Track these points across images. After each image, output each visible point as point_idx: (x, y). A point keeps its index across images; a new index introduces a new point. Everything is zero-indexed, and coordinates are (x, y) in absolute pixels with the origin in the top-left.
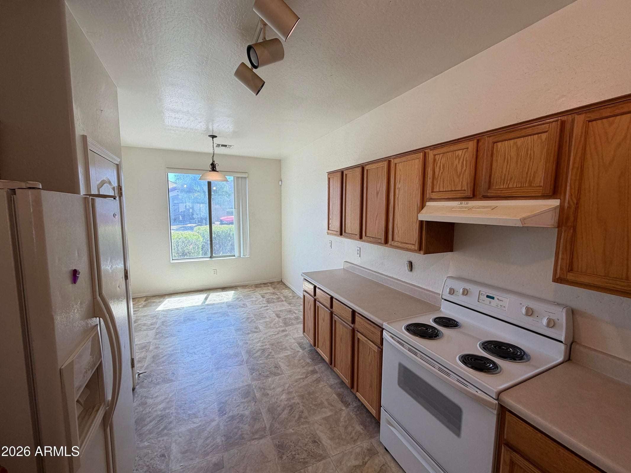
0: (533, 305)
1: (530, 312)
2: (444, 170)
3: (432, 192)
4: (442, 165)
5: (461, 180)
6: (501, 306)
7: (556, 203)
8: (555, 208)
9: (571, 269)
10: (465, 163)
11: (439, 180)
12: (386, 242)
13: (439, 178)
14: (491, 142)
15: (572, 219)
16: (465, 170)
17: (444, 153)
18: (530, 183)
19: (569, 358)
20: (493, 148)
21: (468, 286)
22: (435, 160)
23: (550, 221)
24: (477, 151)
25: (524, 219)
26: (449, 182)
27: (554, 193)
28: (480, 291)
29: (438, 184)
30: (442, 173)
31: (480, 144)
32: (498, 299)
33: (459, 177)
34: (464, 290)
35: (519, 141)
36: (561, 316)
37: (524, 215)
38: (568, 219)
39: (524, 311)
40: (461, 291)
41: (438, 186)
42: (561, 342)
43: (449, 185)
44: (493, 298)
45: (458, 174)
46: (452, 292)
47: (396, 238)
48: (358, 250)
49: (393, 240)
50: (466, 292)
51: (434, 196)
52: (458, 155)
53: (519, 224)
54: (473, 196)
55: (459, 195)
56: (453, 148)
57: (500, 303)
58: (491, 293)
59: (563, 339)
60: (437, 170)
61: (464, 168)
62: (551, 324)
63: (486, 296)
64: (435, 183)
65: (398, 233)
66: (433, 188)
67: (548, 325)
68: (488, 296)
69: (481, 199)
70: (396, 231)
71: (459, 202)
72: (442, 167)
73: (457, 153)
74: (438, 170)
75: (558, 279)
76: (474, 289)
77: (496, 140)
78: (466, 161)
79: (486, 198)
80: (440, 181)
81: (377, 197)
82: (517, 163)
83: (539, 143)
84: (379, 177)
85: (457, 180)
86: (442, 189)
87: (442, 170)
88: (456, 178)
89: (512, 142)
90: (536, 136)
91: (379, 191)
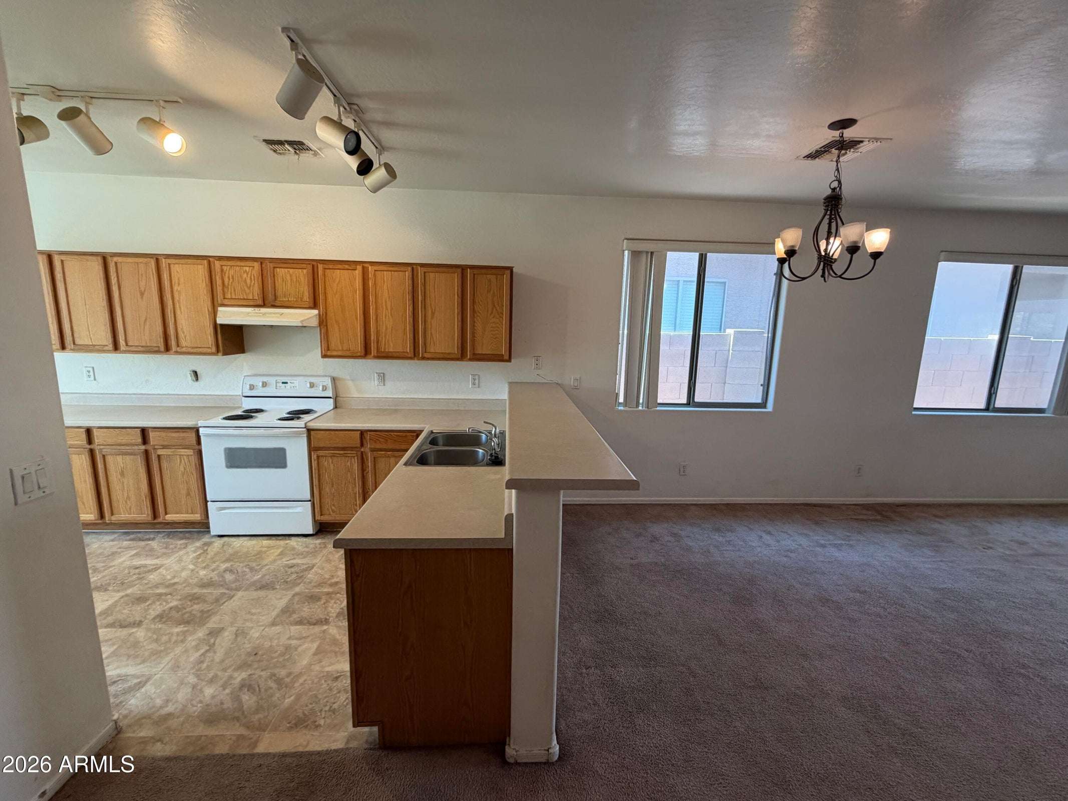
0: (313, 380)
1: (312, 385)
2: (233, 281)
3: (224, 298)
4: (230, 276)
5: (252, 291)
6: (293, 387)
7: (315, 312)
8: (316, 315)
9: (328, 350)
10: (252, 277)
11: (230, 289)
12: (167, 349)
13: (230, 287)
14: (272, 266)
15: (325, 321)
16: (254, 284)
17: (231, 266)
18: (301, 299)
19: (336, 407)
20: (274, 271)
21: (265, 379)
22: (222, 270)
23: (315, 322)
24: (262, 270)
25: (302, 321)
26: (240, 291)
27: (315, 306)
28: (276, 380)
29: (229, 292)
30: (232, 283)
31: (263, 266)
32: (290, 382)
33: (249, 288)
34: (263, 383)
35: (291, 271)
36: (328, 382)
37: (302, 319)
38: (323, 321)
39: (308, 385)
40: (261, 384)
42: (330, 398)
43: (240, 294)
44: (286, 383)
45: (249, 286)
46: (252, 387)
47: (183, 343)
48: (89, 372)
49: (178, 346)
50: (265, 385)
51: (226, 302)
52: (246, 270)
53: (300, 325)
54: (264, 305)
55: (252, 303)
56: (239, 263)
57: (292, 385)
58: (285, 379)
59: (331, 396)
60: (226, 280)
61: (253, 282)
62: (325, 388)
63: (281, 383)
64: (226, 290)
65: (185, 338)
66: (224, 294)
67: (323, 390)
68: (283, 383)
69: (268, 307)
70: (181, 335)
71: (253, 309)
72: (231, 278)
73: (245, 268)
75: (324, 356)
76: (272, 380)
77: (276, 266)
78: (254, 277)
79: (274, 306)
81: (142, 298)
82: (291, 285)
83: (303, 275)
84: (142, 275)
85: (248, 291)
86: (234, 297)
87: (231, 280)
88: (246, 289)
89: (286, 270)
90: (300, 270)
91: (145, 291)
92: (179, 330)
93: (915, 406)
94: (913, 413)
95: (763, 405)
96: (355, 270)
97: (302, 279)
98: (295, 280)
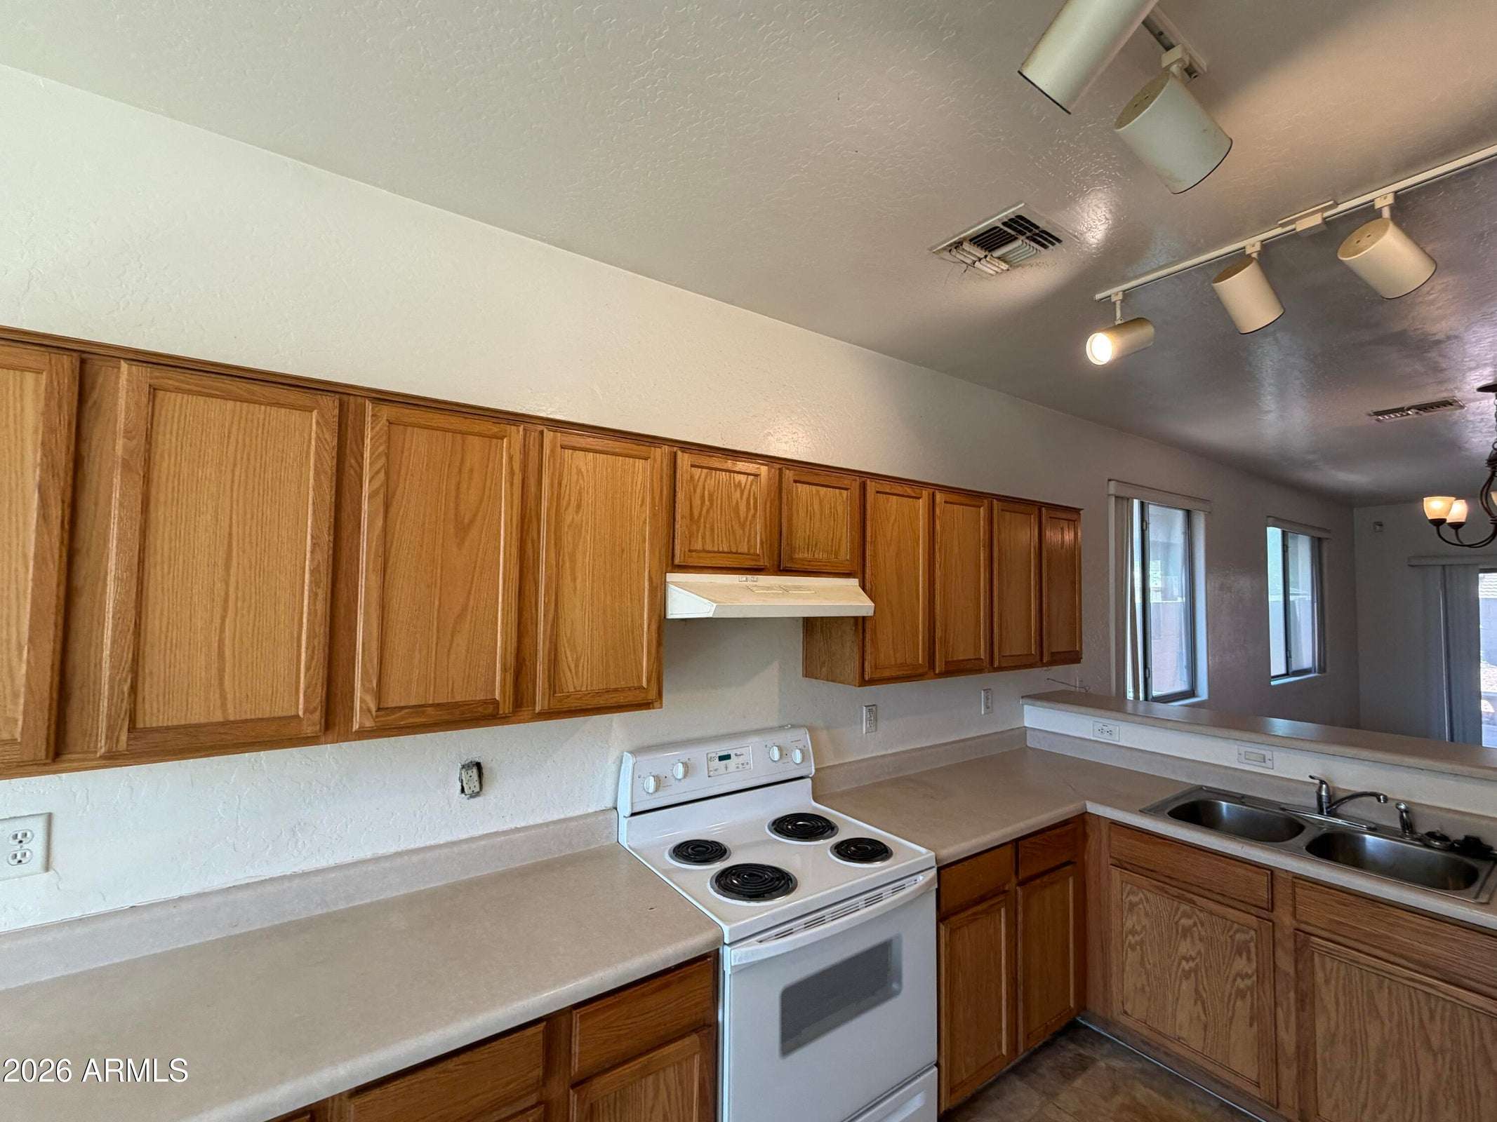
2: (712, 504)
3: (688, 551)
4: (706, 493)
5: (747, 534)
6: (743, 764)
9: (876, 667)
10: (752, 501)
11: (702, 525)
12: (518, 706)
13: (702, 520)
14: (791, 479)
16: (754, 516)
17: (711, 468)
18: (836, 554)
20: (792, 489)
21: (683, 755)
22: (690, 479)
26: (723, 532)
27: (861, 570)
28: (707, 754)
29: (700, 534)
30: (708, 511)
32: (736, 755)
33: (743, 526)
35: (822, 491)
36: (805, 740)
41: (700, 537)
42: (808, 776)
43: (724, 539)
44: (727, 757)
45: (742, 520)
49: (552, 692)
51: (688, 558)
52: (739, 482)
54: (776, 569)
56: (727, 462)
57: (741, 760)
58: (726, 748)
59: (812, 772)
60: (696, 501)
61: (753, 512)
62: (802, 757)
63: (717, 759)
64: (694, 528)
65: (577, 665)
66: (690, 540)
67: (801, 761)
68: (722, 758)
69: (775, 574)
70: (567, 657)
71: (742, 577)
72: (706, 498)
73: (737, 476)
74: (699, 502)
75: (869, 681)
76: (698, 755)
78: (755, 499)
79: (787, 571)
80: (705, 527)
81: (460, 545)
82: (821, 521)
83: (839, 501)
84: (471, 470)
85: (739, 532)
86: (709, 547)
87: (707, 503)
88: (736, 527)
89: (814, 488)
90: (837, 491)
91: (472, 522)
92: (563, 641)
93: (1272, 674)
94: (1273, 683)
95: (1191, 693)
96: (919, 498)
97: (840, 509)
98: (827, 512)
